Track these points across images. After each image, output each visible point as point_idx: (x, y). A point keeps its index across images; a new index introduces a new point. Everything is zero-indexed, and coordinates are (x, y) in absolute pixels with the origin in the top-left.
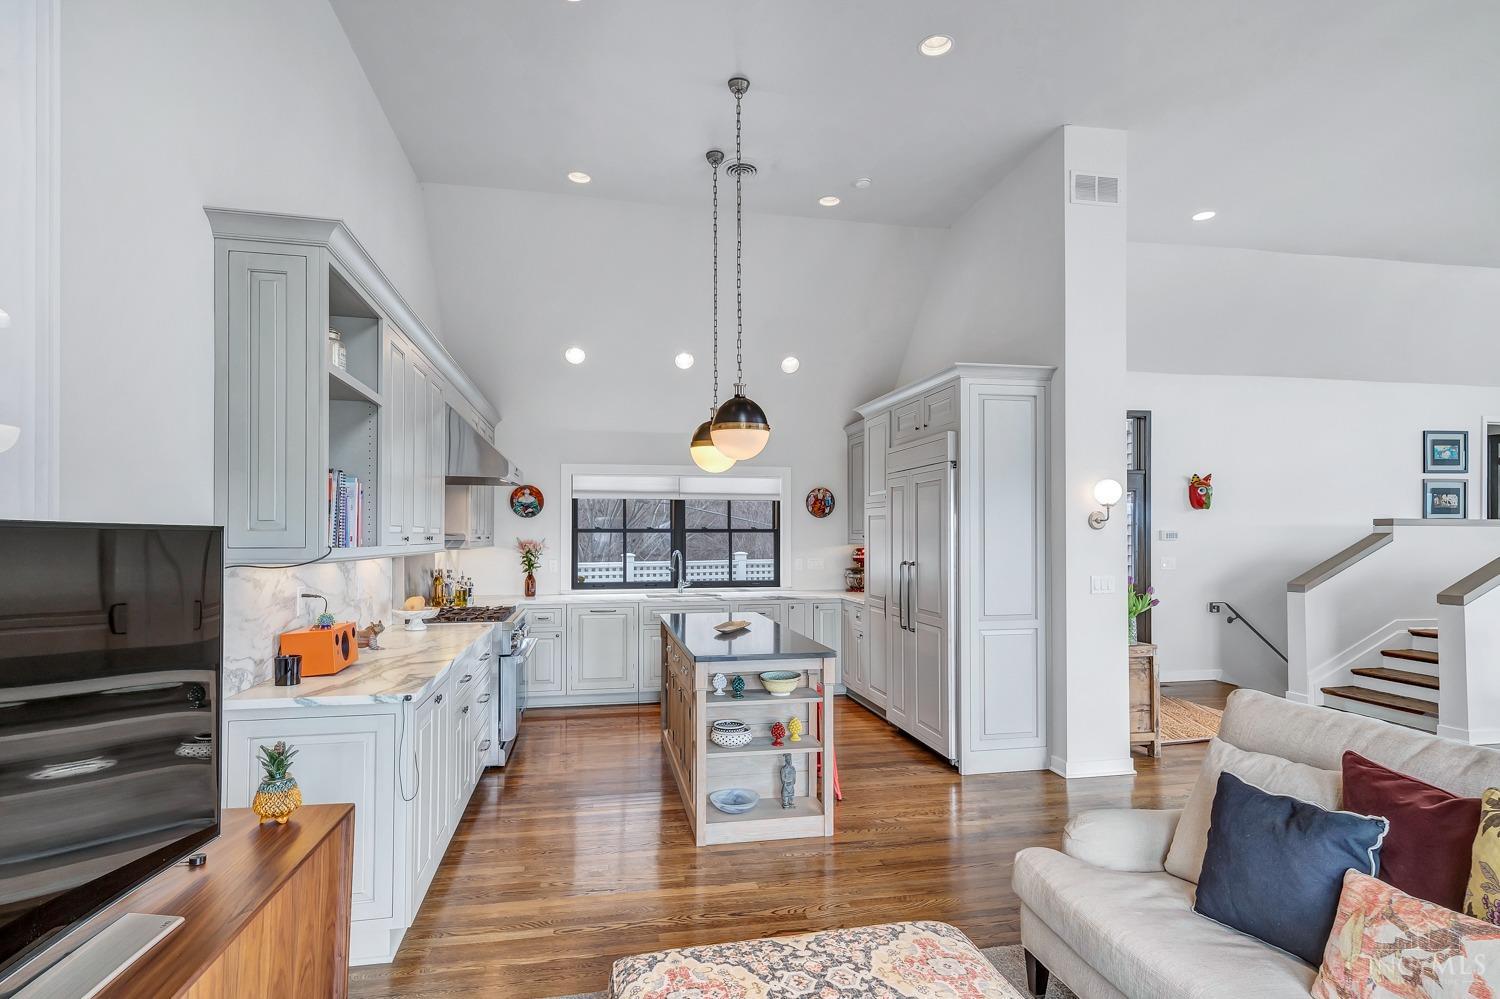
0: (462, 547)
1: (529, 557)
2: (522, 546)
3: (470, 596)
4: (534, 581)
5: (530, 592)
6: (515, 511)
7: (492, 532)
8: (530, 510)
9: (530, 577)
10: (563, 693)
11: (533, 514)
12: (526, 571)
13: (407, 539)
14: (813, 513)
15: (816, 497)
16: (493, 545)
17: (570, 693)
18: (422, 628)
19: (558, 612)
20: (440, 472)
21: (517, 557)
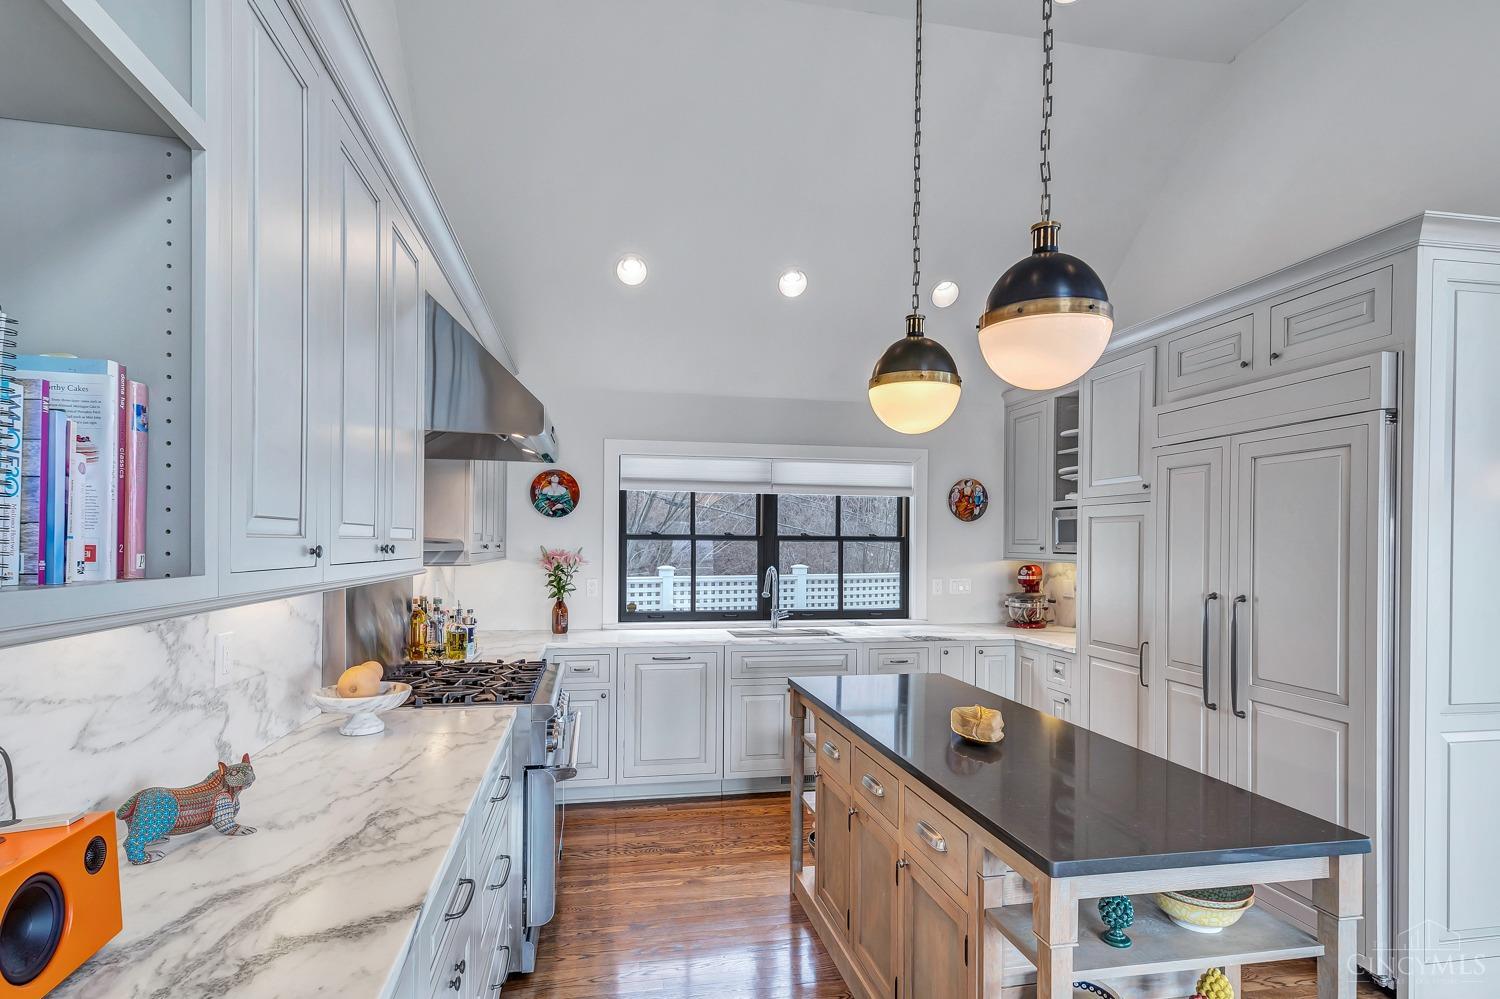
0: (458, 562)
1: (559, 574)
2: (548, 558)
3: (471, 641)
4: (566, 611)
5: (560, 626)
6: (537, 507)
7: (503, 539)
8: (559, 506)
9: (560, 605)
10: (611, 781)
11: (564, 512)
12: (553, 596)
13: (316, 552)
14: (958, 515)
15: (961, 492)
16: (505, 557)
17: (622, 781)
18: (374, 730)
19: (604, 660)
20: (412, 419)
21: (541, 575)
